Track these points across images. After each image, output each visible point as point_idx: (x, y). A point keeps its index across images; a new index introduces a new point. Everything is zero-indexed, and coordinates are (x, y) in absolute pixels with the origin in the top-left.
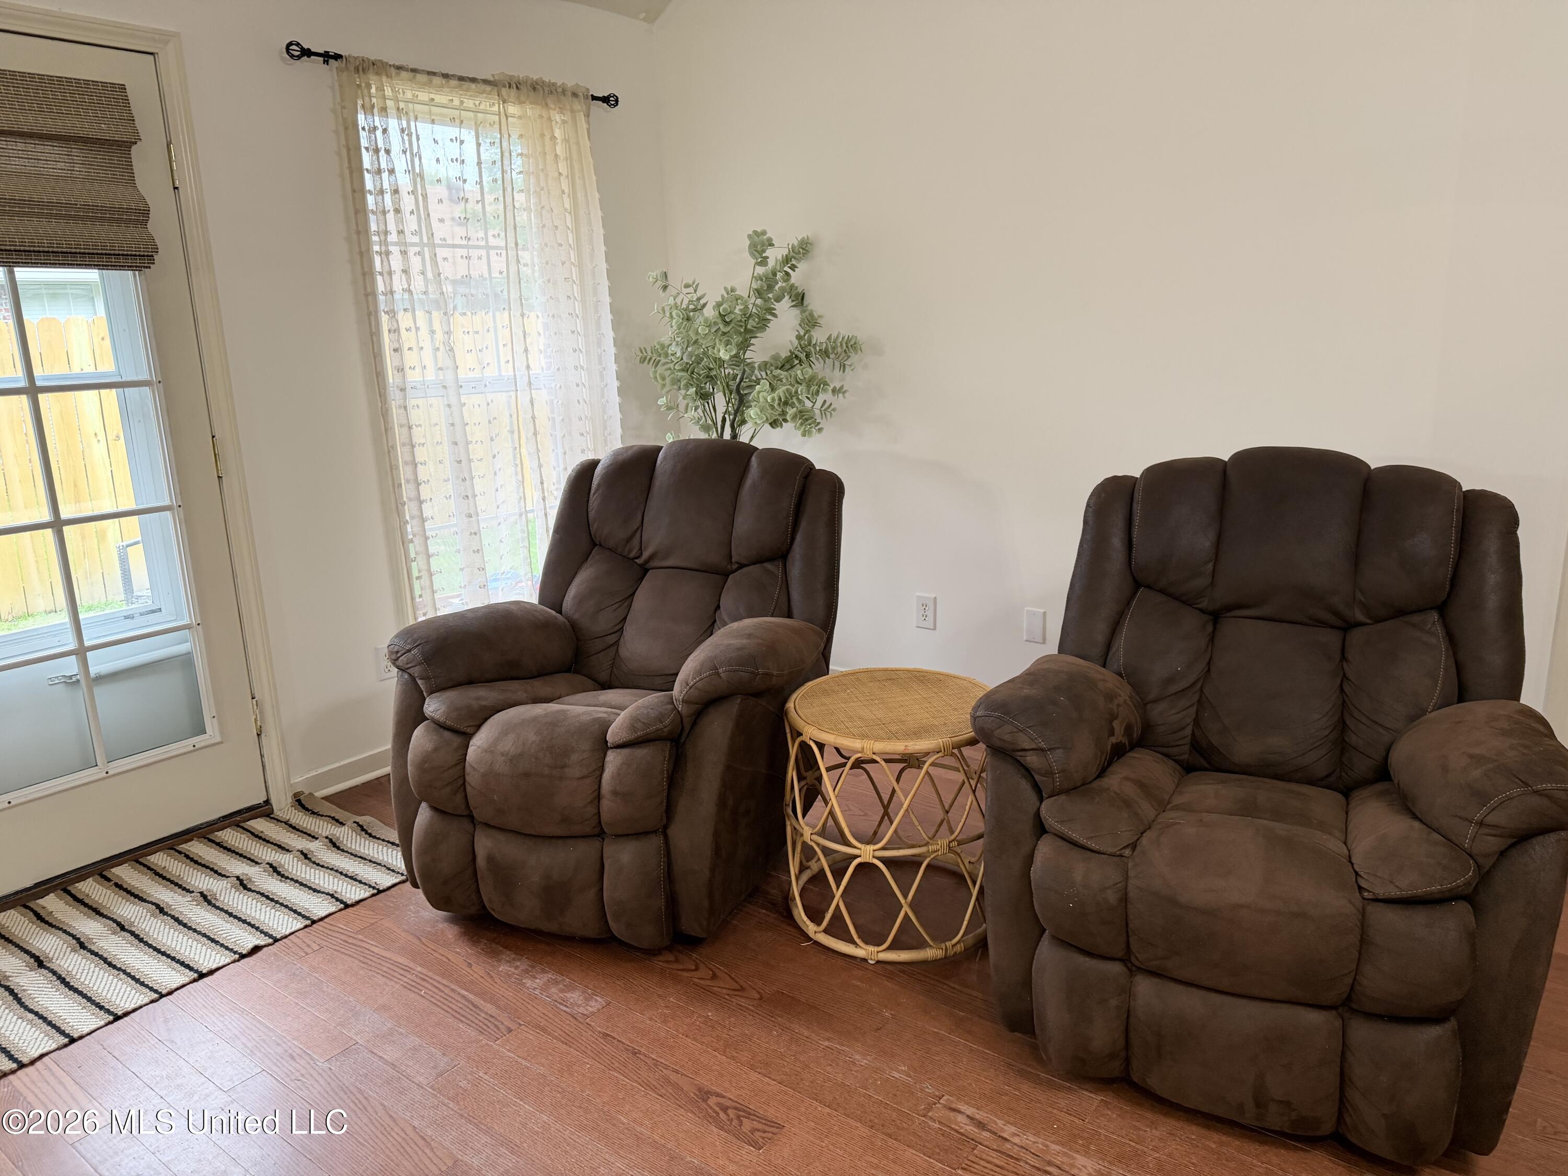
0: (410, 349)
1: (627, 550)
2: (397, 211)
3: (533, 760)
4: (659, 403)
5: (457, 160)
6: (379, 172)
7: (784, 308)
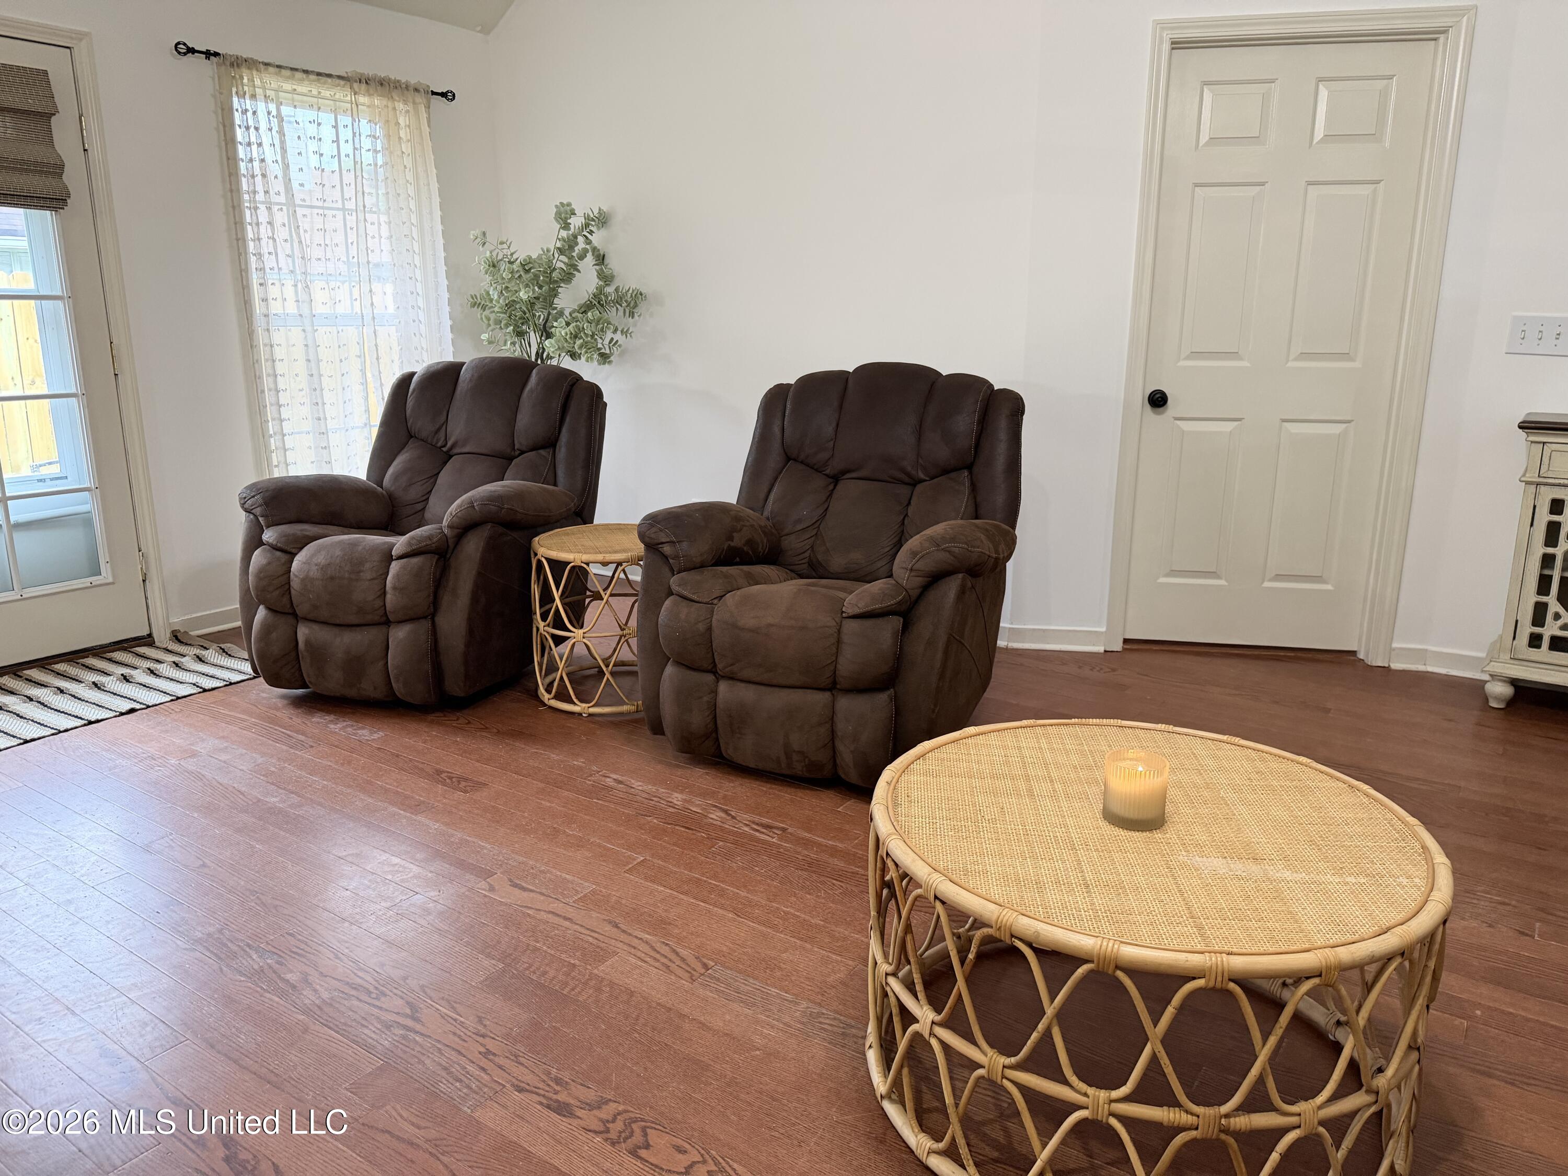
0: (273, 284)
1: (435, 440)
2: (264, 176)
3: (338, 567)
4: (482, 338)
5: (314, 137)
6: (249, 144)
7: (588, 265)
